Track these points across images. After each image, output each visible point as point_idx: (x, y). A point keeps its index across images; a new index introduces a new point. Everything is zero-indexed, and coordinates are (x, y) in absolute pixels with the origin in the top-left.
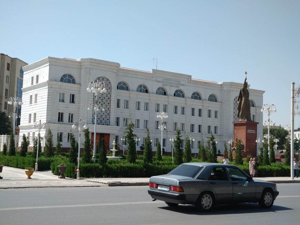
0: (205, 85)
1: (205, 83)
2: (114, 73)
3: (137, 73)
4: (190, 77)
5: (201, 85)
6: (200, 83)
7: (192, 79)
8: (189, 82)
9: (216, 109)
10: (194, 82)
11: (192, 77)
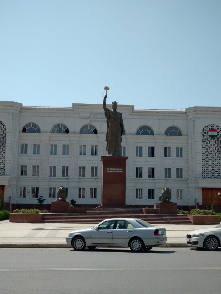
0: (158, 115)
1: (158, 113)
2: (9, 113)
3: (50, 111)
4: (132, 107)
5: (152, 115)
6: (149, 114)
7: (135, 110)
8: (131, 113)
9: (180, 146)
10: (139, 114)
11: (135, 108)
